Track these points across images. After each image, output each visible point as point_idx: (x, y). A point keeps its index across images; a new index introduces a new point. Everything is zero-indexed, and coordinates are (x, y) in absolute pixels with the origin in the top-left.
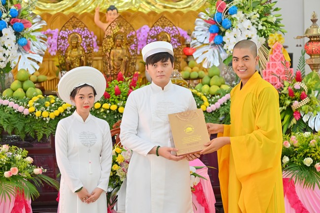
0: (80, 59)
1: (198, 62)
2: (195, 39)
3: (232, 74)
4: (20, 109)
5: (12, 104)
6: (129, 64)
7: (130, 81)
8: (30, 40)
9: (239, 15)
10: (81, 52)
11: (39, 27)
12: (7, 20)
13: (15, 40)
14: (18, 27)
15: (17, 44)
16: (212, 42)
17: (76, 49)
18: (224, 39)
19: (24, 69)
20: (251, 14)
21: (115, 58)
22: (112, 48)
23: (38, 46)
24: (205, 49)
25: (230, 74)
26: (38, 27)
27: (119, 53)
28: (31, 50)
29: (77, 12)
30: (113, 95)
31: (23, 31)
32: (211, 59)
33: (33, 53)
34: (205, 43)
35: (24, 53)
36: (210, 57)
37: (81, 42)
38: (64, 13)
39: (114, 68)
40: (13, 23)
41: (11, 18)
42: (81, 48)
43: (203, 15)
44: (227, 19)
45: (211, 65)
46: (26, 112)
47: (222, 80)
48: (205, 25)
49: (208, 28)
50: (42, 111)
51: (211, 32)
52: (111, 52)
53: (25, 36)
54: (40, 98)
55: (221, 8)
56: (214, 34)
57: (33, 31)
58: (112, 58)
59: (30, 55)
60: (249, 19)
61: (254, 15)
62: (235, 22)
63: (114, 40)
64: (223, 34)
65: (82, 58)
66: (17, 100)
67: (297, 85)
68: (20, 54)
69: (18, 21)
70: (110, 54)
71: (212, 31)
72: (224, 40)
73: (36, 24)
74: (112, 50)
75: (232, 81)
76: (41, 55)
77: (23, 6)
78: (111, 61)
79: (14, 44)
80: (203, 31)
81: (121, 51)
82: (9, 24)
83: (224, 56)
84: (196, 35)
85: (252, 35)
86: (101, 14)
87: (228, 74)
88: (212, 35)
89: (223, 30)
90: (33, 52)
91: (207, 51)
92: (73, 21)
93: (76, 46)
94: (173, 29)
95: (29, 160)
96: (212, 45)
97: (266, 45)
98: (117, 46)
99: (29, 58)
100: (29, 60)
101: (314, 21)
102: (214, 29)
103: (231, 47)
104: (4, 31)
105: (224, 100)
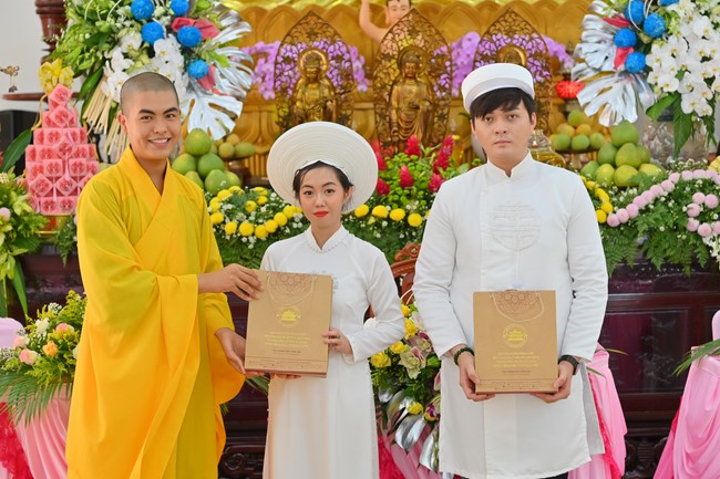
0: (325, 108)
1: (589, 112)
2: (583, 61)
3: (666, 140)
6: (434, 116)
7: (434, 155)
8: (215, 65)
9: (683, 5)
10: (326, 91)
11: (235, 37)
12: (165, 21)
13: (182, 64)
14: (189, 36)
15: (186, 75)
16: (622, 68)
17: (315, 86)
18: (650, 60)
19: (201, 130)
20: (710, 4)
21: (401, 105)
22: (395, 82)
23: (232, 78)
24: (604, 82)
25: (661, 140)
26: (232, 35)
27: (411, 92)
28: (217, 87)
29: (322, 4)
30: (395, 187)
31: (201, 46)
32: (618, 106)
33: (222, 95)
34: (605, 69)
35: (201, 94)
36: (615, 100)
37: (327, 69)
38: (294, 6)
39: (399, 126)
40: (177, 27)
41: (173, 17)
42: (326, 82)
43: (600, 7)
44: (655, 15)
45: (619, 119)
47: (644, 153)
48: (605, 30)
49: (611, 37)
50: (240, 223)
51: (619, 45)
52: (394, 92)
53: (203, 57)
54: (235, 193)
56: (626, 49)
57: (221, 46)
58: (394, 103)
59: (215, 99)
60: (707, 14)
62: (673, 22)
63: (401, 65)
64: (647, 49)
65: (329, 103)
68: (194, 96)
69: (188, 23)
70: (390, 95)
71: (621, 42)
72: (648, 64)
73: (228, 29)
74: (396, 87)
75: (667, 156)
76: (238, 98)
78: (394, 112)
79: (179, 73)
80: (599, 42)
81: (414, 89)
82: (169, 30)
83: (647, 98)
84: (584, 51)
85: (714, 51)
86: (375, 9)
87: (656, 140)
88: (621, 52)
89: (645, 39)
90: (221, 91)
91: (611, 88)
92: (312, 23)
93: (315, 79)
94: (531, 39)
96: (621, 74)
98: (406, 77)
99: (212, 105)
100: (212, 109)
102: (626, 36)
103: (664, 78)
104: (158, 46)
105: (646, 198)
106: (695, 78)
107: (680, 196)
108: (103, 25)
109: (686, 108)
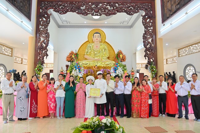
0: (90, 75)
9: (119, 67)
12: (77, 67)
18: (116, 71)
19: (80, 76)
20: (121, 67)
23: (83, 72)
43: (112, 67)
53: (80, 70)
55: (116, 66)
57: (82, 70)
61: (122, 67)
62: (118, 69)
68: (79, 74)
69: (79, 68)
73: (82, 68)
77: (80, 65)
79: (78, 72)
84: (111, 71)
85: (121, 71)
86: (94, 67)
91: (113, 74)
92: (89, 68)
93: (89, 72)
96: (114, 72)
97: (124, 73)
99: (81, 74)
101: (132, 69)
102: (114, 70)
103: (117, 73)
104: (77, 69)
106: (120, 73)
108: (72, 68)
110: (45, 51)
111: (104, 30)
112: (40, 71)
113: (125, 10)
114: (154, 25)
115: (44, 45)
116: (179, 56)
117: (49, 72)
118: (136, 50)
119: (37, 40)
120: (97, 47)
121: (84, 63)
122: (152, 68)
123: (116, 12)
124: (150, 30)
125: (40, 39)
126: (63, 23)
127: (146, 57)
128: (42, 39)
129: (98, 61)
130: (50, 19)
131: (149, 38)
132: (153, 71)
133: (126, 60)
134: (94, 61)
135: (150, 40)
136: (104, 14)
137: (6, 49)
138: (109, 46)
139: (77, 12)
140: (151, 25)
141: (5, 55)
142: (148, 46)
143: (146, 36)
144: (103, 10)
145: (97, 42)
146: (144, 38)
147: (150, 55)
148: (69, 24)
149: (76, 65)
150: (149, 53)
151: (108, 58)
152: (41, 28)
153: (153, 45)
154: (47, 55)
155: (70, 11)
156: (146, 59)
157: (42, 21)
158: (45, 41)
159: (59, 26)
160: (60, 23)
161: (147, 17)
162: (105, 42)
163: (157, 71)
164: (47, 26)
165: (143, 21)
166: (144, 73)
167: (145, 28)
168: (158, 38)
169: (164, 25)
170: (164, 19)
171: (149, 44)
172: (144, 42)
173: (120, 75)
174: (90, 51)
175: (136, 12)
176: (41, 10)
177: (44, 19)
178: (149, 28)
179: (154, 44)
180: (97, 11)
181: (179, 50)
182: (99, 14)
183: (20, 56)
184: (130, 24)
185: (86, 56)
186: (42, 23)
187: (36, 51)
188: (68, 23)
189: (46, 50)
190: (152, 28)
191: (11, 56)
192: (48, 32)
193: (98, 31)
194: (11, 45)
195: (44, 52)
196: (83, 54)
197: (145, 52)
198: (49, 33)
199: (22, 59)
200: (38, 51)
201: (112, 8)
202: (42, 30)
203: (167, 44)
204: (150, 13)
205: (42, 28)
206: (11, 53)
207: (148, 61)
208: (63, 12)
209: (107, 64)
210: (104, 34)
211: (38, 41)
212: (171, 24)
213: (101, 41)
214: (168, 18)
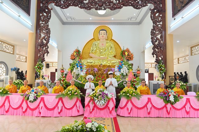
3: (122, 77)
4: (80, 82)
5: (79, 81)
9: (124, 66)
13: (80, 69)
18: (121, 70)
19: (82, 75)
20: (126, 65)
23: (85, 71)
28: (83, 71)
31: (82, 68)
32: (118, 74)
43: (117, 66)
44: (121, 66)
46: (81, 83)
47: (120, 78)
49: (118, 68)
55: (120, 64)
57: (84, 68)
66: (80, 81)
67: (135, 80)
68: (81, 72)
69: (81, 66)
73: (84, 66)
77: (82, 63)
82: (79, 66)
83: (120, 73)
84: (115, 69)
85: (126, 70)
86: (99, 65)
89: (120, 68)
93: (92, 71)
95: (80, 91)
96: (118, 71)
97: (129, 72)
99: (83, 73)
101: (138, 67)
103: (122, 72)
104: (78, 68)
105: (120, 82)
106: (125, 72)
107: (123, 82)
108: (74, 66)
109: (124, 74)
110: (46, 49)
111: (110, 27)
112: (40, 69)
113: (131, 4)
114: (164, 19)
115: (45, 42)
116: (192, 55)
117: (54, 71)
118: (144, 48)
119: (37, 36)
120: (103, 44)
121: (88, 61)
122: (160, 67)
123: (122, 6)
124: (159, 26)
125: (41, 36)
126: (67, 20)
127: (154, 55)
128: (43, 35)
129: (103, 59)
130: (51, 14)
131: (158, 34)
132: (161, 70)
133: (134, 59)
134: (100, 59)
135: (159, 37)
136: (108, 8)
137: (7, 46)
138: (115, 43)
139: (80, 6)
140: (160, 19)
141: (7, 52)
142: (156, 43)
143: (154, 32)
144: (108, 4)
145: (103, 39)
146: (152, 34)
147: (159, 52)
148: (73, 21)
149: (78, 63)
150: (157, 50)
151: (115, 56)
152: (41, 24)
153: (162, 42)
154: (48, 52)
155: (72, 6)
156: (154, 57)
157: (42, 16)
158: (46, 38)
159: (64, 23)
160: (65, 20)
161: (155, 11)
162: (112, 39)
163: (166, 71)
164: (48, 21)
165: (151, 15)
166: (153, 73)
167: (154, 23)
168: (168, 34)
169: (175, 19)
170: (175, 13)
171: (158, 41)
172: (152, 38)
173: (125, 74)
174: (95, 49)
175: (144, 6)
176: (41, 4)
177: (45, 14)
178: (158, 24)
179: (163, 40)
180: (101, 4)
181: (192, 48)
182: (103, 8)
183: (24, 54)
184: (138, 20)
185: (91, 55)
186: (42, 19)
187: (36, 48)
188: (73, 19)
189: (46, 47)
190: (161, 23)
191: (13, 54)
192: (49, 27)
193: (104, 28)
194: (12, 42)
195: (44, 49)
196: (89, 52)
197: (153, 49)
198: (50, 29)
199: (26, 57)
200: (38, 48)
201: (117, 2)
202: (42, 26)
203: (178, 41)
204: (160, 7)
205: (43, 24)
206: (12, 50)
207: (156, 59)
208: (65, 7)
209: (112, 63)
210: (110, 31)
211: (38, 38)
212: (182, 18)
213: (107, 38)
214: (179, 11)
